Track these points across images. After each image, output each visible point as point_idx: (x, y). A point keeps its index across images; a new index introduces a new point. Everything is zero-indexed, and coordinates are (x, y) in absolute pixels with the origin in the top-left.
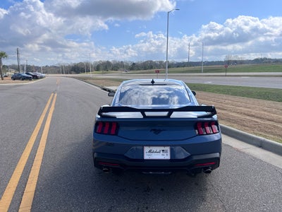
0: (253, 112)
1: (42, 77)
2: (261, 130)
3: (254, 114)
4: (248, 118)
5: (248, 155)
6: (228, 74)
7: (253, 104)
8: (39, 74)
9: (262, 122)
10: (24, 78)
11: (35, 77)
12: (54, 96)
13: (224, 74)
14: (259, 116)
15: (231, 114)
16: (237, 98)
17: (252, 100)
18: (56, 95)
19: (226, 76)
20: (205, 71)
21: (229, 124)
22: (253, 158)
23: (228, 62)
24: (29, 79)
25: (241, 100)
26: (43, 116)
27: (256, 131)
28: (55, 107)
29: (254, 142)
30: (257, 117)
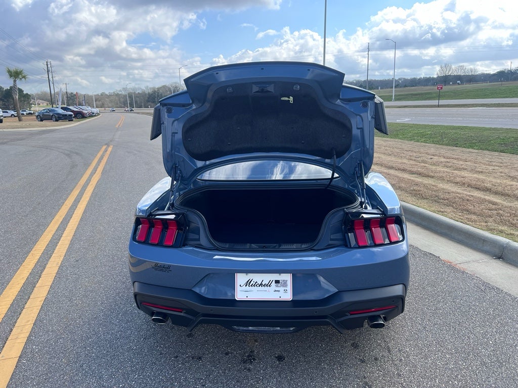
0: (489, 181)
1: (92, 115)
2: (503, 222)
3: (489, 185)
4: (477, 194)
5: (471, 277)
6: (442, 102)
7: (490, 164)
8: (86, 110)
9: (506, 203)
10: (59, 118)
11: (80, 115)
12: (106, 151)
13: (435, 102)
14: (500, 189)
15: (441, 185)
16: (458, 152)
17: (488, 156)
18: (110, 149)
19: (439, 106)
20: (398, 98)
21: (436, 207)
22: (484, 283)
23: (445, 80)
24: (69, 118)
25: (466, 156)
26: (76, 193)
27: (491, 224)
28: (103, 173)
29: (487, 248)
30: (496, 193)
